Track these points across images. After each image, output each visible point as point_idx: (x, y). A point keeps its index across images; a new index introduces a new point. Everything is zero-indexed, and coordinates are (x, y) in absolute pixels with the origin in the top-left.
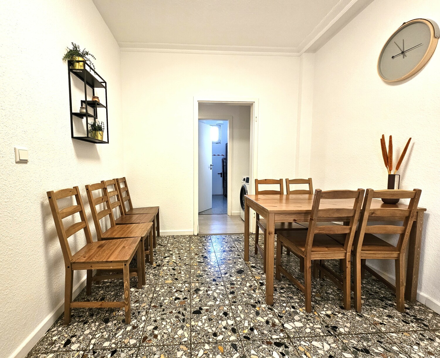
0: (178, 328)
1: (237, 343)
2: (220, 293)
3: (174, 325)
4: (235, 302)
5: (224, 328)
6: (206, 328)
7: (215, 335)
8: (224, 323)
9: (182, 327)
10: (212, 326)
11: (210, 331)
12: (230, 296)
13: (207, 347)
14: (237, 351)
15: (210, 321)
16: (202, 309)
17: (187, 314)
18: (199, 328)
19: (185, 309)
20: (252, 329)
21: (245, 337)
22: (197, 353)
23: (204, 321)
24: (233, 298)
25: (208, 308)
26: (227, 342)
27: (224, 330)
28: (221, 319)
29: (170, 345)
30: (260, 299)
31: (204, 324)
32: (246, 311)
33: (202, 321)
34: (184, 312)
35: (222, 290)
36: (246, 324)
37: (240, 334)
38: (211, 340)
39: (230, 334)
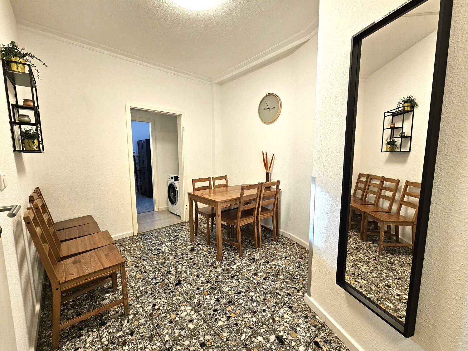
0: (171, 298)
1: (213, 286)
2: (186, 268)
3: (167, 297)
4: (200, 268)
5: (201, 283)
6: (190, 289)
7: (198, 289)
8: (200, 281)
9: (174, 296)
10: (193, 286)
11: (193, 289)
12: (194, 266)
13: (197, 296)
14: (215, 289)
15: (190, 284)
16: (180, 281)
17: (172, 288)
18: (186, 291)
19: (168, 286)
20: (217, 277)
21: (215, 282)
22: (193, 302)
23: (186, 286)
24: (197, 266)
25: (184, 278)
26: (207, 288)
27: (202, 284)
28: (197, 280)
29: (173, 308)
30: (214, 261)
31: (187, 287)
32: (209, 270)
33: (185, 287)
34: (169, 288)
35: (187, 265)
36: (213, 276)
37: (212, 282)
38: (197, 292)
39: (206, 284)
